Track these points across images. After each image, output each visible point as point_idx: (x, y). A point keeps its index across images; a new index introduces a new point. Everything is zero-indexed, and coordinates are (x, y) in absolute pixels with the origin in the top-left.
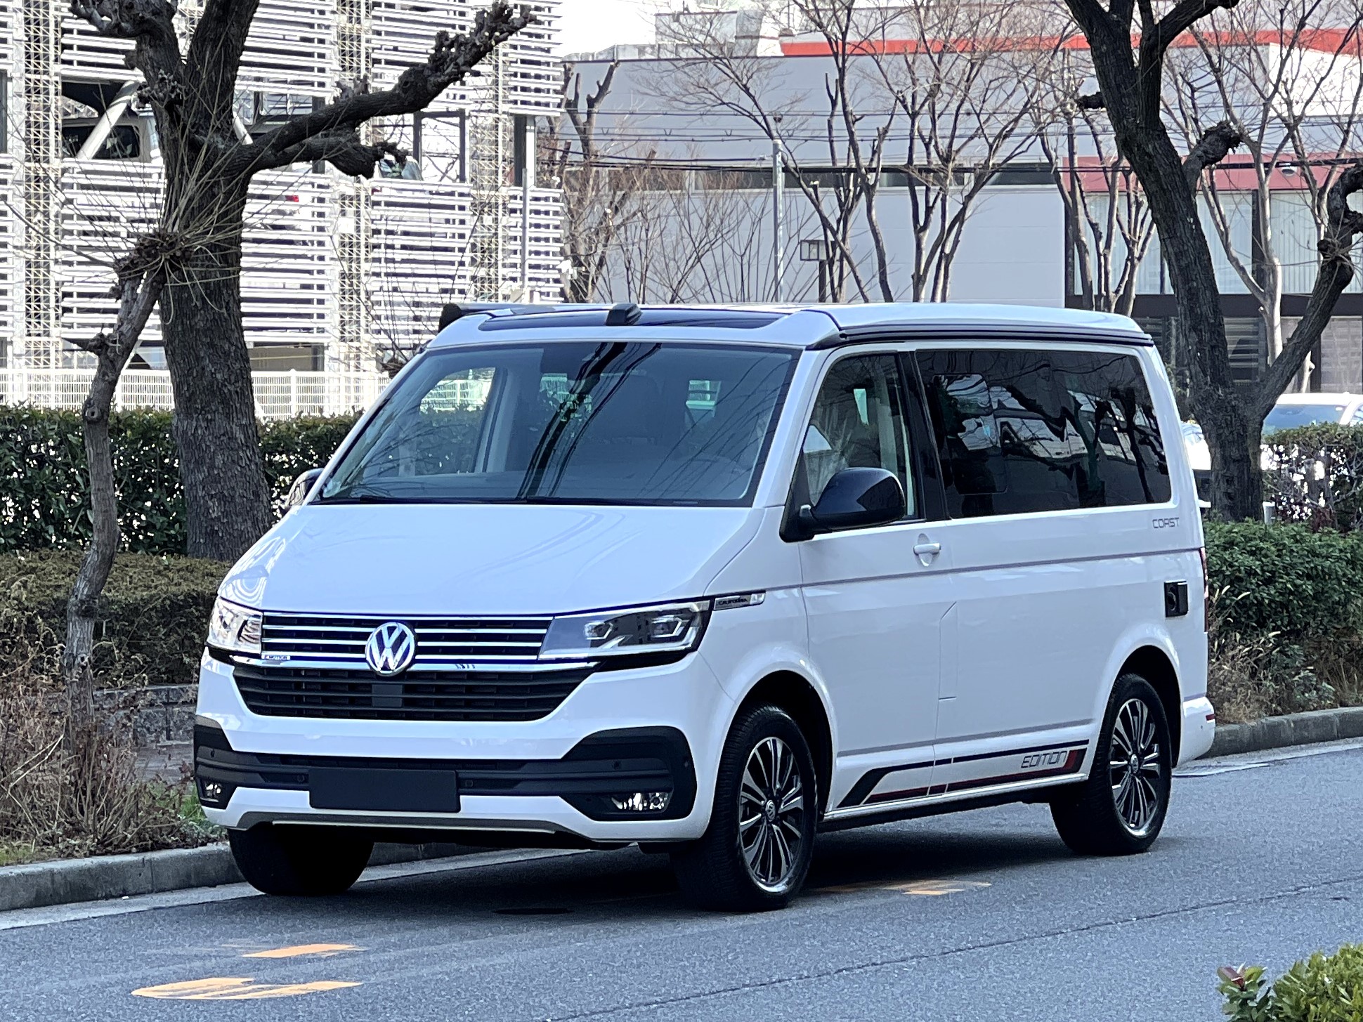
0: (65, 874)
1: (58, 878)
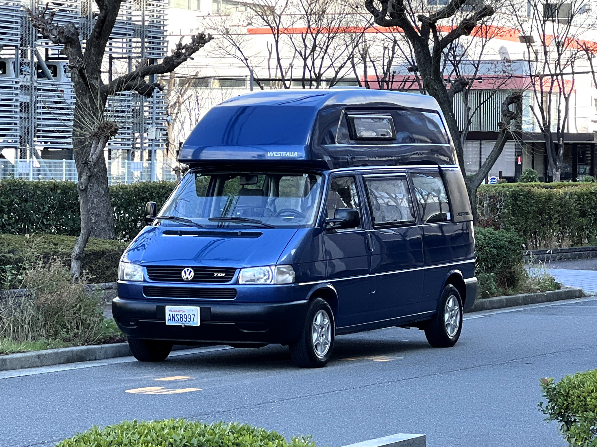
0: (77, 351)
1: (74, 353)
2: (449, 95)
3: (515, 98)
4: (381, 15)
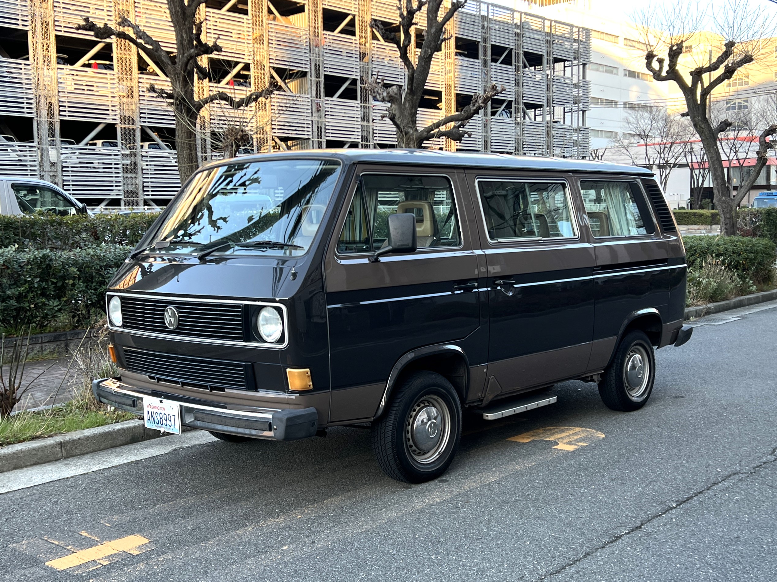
2: (715, 133)
3: (772, 130)
4: (657, 73)
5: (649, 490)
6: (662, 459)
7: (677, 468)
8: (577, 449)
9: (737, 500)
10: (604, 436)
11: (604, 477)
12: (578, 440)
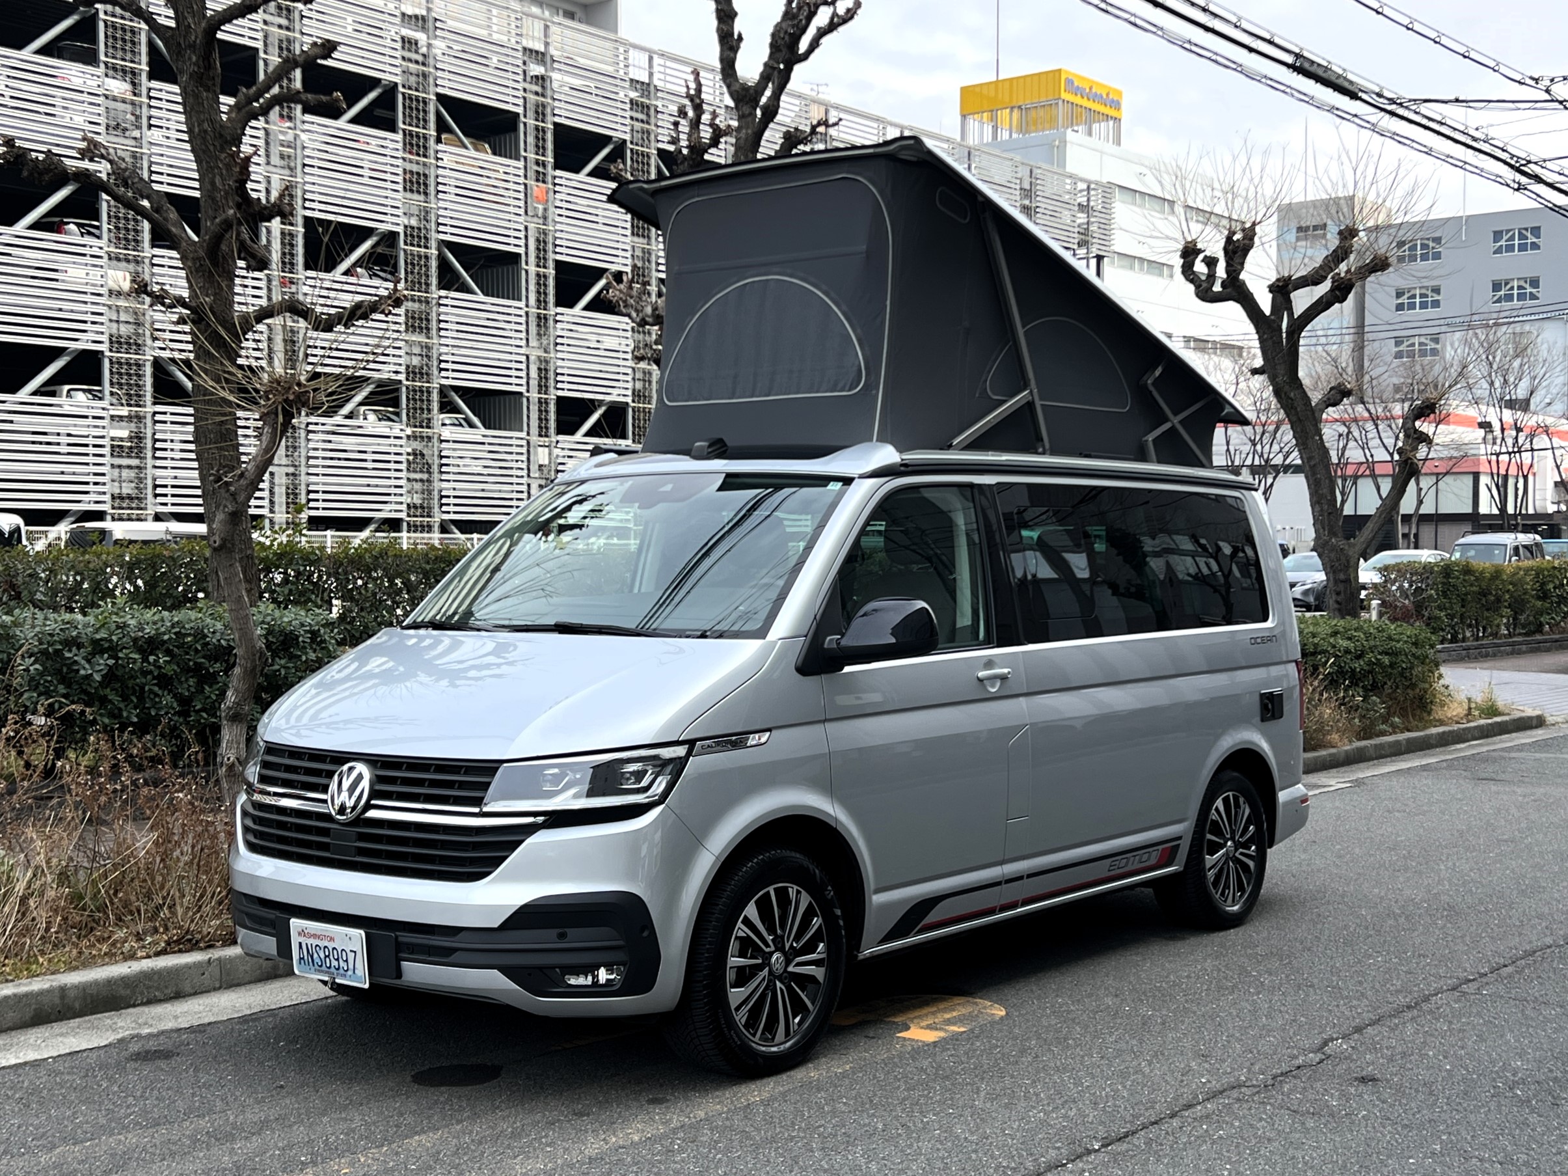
2: (1317, 409)
5: (1057, 1118)
6: (1102, 1057)
7: (1124, 1075)
8: (944, 1039)
9: (1220, 1137)
10: (1003, 1013)
11: (977, 1093)
12: (949, 1022)
